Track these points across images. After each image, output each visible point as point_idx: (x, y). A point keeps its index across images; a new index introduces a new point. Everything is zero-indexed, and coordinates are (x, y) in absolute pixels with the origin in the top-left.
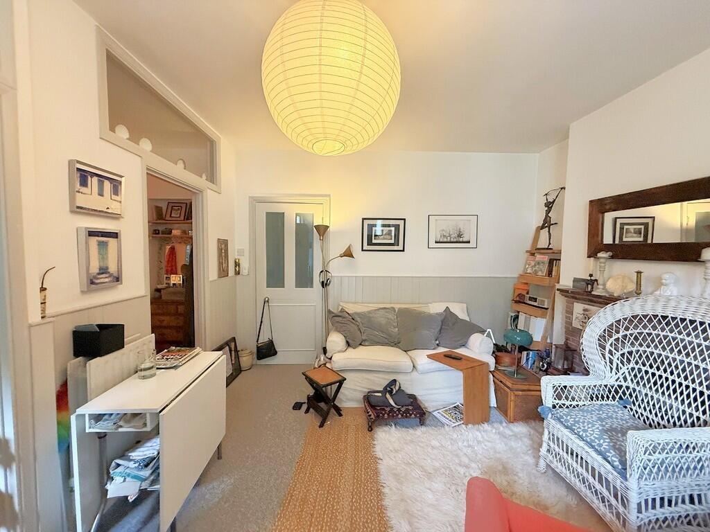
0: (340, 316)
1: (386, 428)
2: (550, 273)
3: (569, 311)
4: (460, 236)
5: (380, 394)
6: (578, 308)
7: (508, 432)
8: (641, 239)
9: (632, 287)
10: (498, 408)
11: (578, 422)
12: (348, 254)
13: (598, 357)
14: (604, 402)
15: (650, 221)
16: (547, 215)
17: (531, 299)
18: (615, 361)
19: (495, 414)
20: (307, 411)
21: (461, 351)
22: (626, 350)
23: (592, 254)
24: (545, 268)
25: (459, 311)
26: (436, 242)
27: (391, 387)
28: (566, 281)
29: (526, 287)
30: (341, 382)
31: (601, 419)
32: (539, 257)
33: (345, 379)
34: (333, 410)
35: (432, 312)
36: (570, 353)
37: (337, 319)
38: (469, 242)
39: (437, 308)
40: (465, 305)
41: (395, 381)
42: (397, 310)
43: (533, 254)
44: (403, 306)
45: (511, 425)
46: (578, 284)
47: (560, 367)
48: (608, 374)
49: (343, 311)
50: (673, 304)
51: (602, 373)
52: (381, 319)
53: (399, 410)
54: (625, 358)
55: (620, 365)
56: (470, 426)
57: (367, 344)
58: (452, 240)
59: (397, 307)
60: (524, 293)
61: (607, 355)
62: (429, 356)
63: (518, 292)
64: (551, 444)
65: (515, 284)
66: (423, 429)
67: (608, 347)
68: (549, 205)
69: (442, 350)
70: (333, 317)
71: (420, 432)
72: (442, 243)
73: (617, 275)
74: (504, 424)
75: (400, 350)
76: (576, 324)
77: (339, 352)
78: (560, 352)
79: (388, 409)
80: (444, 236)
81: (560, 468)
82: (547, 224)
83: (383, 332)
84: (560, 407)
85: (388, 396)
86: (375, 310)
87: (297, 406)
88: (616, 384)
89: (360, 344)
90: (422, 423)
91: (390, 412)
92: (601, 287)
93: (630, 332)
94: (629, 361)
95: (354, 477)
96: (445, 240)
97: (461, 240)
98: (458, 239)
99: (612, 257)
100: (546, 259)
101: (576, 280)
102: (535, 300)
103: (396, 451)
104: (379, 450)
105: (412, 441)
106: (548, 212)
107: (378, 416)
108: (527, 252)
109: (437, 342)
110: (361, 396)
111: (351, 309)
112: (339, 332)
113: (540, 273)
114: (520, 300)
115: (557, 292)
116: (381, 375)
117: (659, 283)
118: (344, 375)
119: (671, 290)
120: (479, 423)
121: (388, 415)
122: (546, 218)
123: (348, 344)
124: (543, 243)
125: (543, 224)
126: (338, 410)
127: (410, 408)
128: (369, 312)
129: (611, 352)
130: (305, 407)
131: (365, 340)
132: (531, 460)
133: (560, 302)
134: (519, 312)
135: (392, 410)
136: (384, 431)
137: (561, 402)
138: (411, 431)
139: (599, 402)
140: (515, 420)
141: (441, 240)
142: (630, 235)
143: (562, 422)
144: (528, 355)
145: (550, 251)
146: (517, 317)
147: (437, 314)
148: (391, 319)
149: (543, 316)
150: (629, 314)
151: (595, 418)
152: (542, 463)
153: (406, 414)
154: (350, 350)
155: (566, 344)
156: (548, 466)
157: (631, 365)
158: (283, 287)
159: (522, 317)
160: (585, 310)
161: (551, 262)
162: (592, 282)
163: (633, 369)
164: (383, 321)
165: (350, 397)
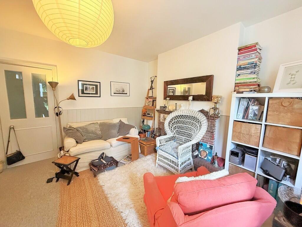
0: (70, 130)
1: (103, 173)
2: (153, 105)
3: (159, 117)
4: (123, 91)
5: (98, 160)
6: (162, 115)
7: (146, 159)
8: (173, 94)
9: (175, 108)
10: (141, 152)
11: (166, 149)
12: (72, 98)
13: (168, 129)
14: (170, 142)
15: (175, 89)
16: (151, 85)
17: (148, 114)
18: (172, 129)
19: (141, 155)
20: (57, 181)
21: (128, 136)
22: (174, 126)
23: (165, 98)
24: (151, 103)
25: (125, 121)
26: (114, 93)
27: (102, 156)
28: (158, 108)
29: (145, 110)
30: (77, 161)
31: (171, 146)
32: (150, 100)
33: (80, 158)
34: (74, 175)
35: (114, 123)
36: (160, 130)
37: (69, 132)
38: (127, 94)
39: (116, 121)
40: (126, 119)
41: (103, 153)
42: (99, 123)
43: (147, 99)
44: (102, 121)
45: (146, 157)
46: (161, 108)
47: (158, 135)
48: (171, 134)
49: (70, 127)
50: (184, 112)
51: (170, 134)
52: (92, 128)
53: (108, 164)
54: (175, 128)
55: (174, 130)
56: (134, 161)
57: (87, 140)
58: (120, 93)
59: (99, 122)
60: (145, 112)
61: (171, 128)
62: (117, 140)
63: (144, 112)
64: (159, 158)
65: (142, 110)
66: (118, 168)
67: (171, 126)
68: (152, 82)
69: (120, 137)
70: (67, 130)
71: (117, 169)
72: (117, 94)
73: (171, 105)
74: (144, 157)
75: (103, 140)
76: (161, 121)
77: (73, 147)
78: (158, 130)
79: (103, 165)
80: (117, 91)
81: (162, 164)
82: (152, 88)
83: (94, 134)
84: (161, 146)
85: (102, 160)
86: (88, 125)
87: (50, 181)
88: (173, 136)
89: (83, 141)
90: (117, 166)
91: (104, 166)
92: (167, 108)
93: (175, 120)
94: (175, 129)
95: (93, 198)
96: (118, 93)
97: (124, 93)
98: (123, 93)
99: (170, 99)
100: (152, 100)
101: (161, 107)
102: (149, 114)
103: (109, 180)
104: (101, 183)
105: (114, 174)
106: (152, 84)
107: (99, 169)
108: (146, 98)
109: (119, 134)
110: (87, 164)
111: (75, 125)
112: (71, 137)
113: (150, 105)
114: (144, 115)
115: (156, 111)
116: (96, 153)
117: (180, 106)
118: (79, 157)
119: (183, 108)
120: (137, 160)
121: (103, 167)
122: (151, 86)
123: (77, 142)
124: (150, 95)
125: (151, 88)
126: (77, 174)
127: (112, 162)
128: (86, 126)
129: (171, 127)
130: (55, 179)
131: (85, 139)
132: (153, 165)
133: (157, 114)
134: (144, 119)
135: (104, 165)
136: (102, 175)
137: (161, 144)
138: (113, 170)
139: (169, 142)
140: (147, 155)
141: (116, 93)
142: (171, 93)
143: (162, 150)
144: (148, 133)
145: (153, 98)
146: (144, 121)
147: (117, 123)
148: (97, 128)
149: (152, 119)
150: (175, 116)
151: (170, 146)
152: (157, 164)
153: (111, 165)
154: (79, 145)
155: (159, 127)
156: (159, 165)
157: (176, 130)
158: (26, 118)
159: (145, 121)
160: (164, 116)
161: (153, 101)
162: (165, 107)
163: (176, 131)
164: (94, 129)
165: (82, 167)
